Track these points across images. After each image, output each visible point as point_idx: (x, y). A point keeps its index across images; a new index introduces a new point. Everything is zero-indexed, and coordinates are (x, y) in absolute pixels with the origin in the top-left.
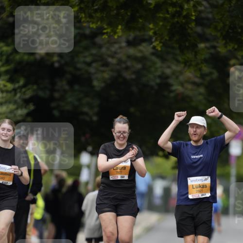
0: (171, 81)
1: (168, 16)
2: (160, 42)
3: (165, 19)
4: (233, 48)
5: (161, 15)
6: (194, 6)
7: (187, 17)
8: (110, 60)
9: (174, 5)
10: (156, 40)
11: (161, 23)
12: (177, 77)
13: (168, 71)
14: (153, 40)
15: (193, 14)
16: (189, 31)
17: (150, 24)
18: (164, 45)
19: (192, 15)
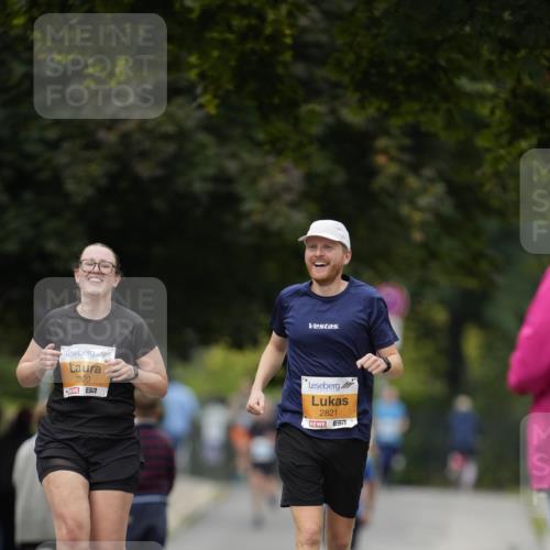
0: (241, 188)
1: (231, 37)
2: (215, 96)
3: (224, 44)
4: (379, 109)
5: (215, 35)
6: (290, 14)
7: (275, 38)
8: (102, 135)
9: (244, 11)
10: (205, 91)
11: (215, 54)
12: (253, 181)
13: (232, 166)
14: (199, 90)
15: (288, 32)
16: (280, 70)
17: (190, 53)
18: (224, 102)
19: (285, 36)
